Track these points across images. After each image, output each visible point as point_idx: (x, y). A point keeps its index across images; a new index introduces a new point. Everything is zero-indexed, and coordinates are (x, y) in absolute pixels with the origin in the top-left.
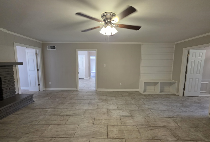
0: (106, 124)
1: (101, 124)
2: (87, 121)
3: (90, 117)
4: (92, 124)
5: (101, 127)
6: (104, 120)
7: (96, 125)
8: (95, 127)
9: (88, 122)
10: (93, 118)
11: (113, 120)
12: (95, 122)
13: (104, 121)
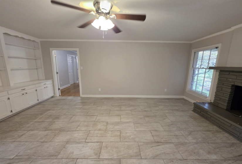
0: (106, 131)
1: (112, 131)
2: (128, 134)
3: (127, 140)
4: (121, 132)
5: (112, 128)
6: (109, 136)
7: (118, 131)
8: (118, 128)
9: (126, 133)
10: (122, 138)
11: (97, 136)
12: (119, 133)
13: (109, 134)
